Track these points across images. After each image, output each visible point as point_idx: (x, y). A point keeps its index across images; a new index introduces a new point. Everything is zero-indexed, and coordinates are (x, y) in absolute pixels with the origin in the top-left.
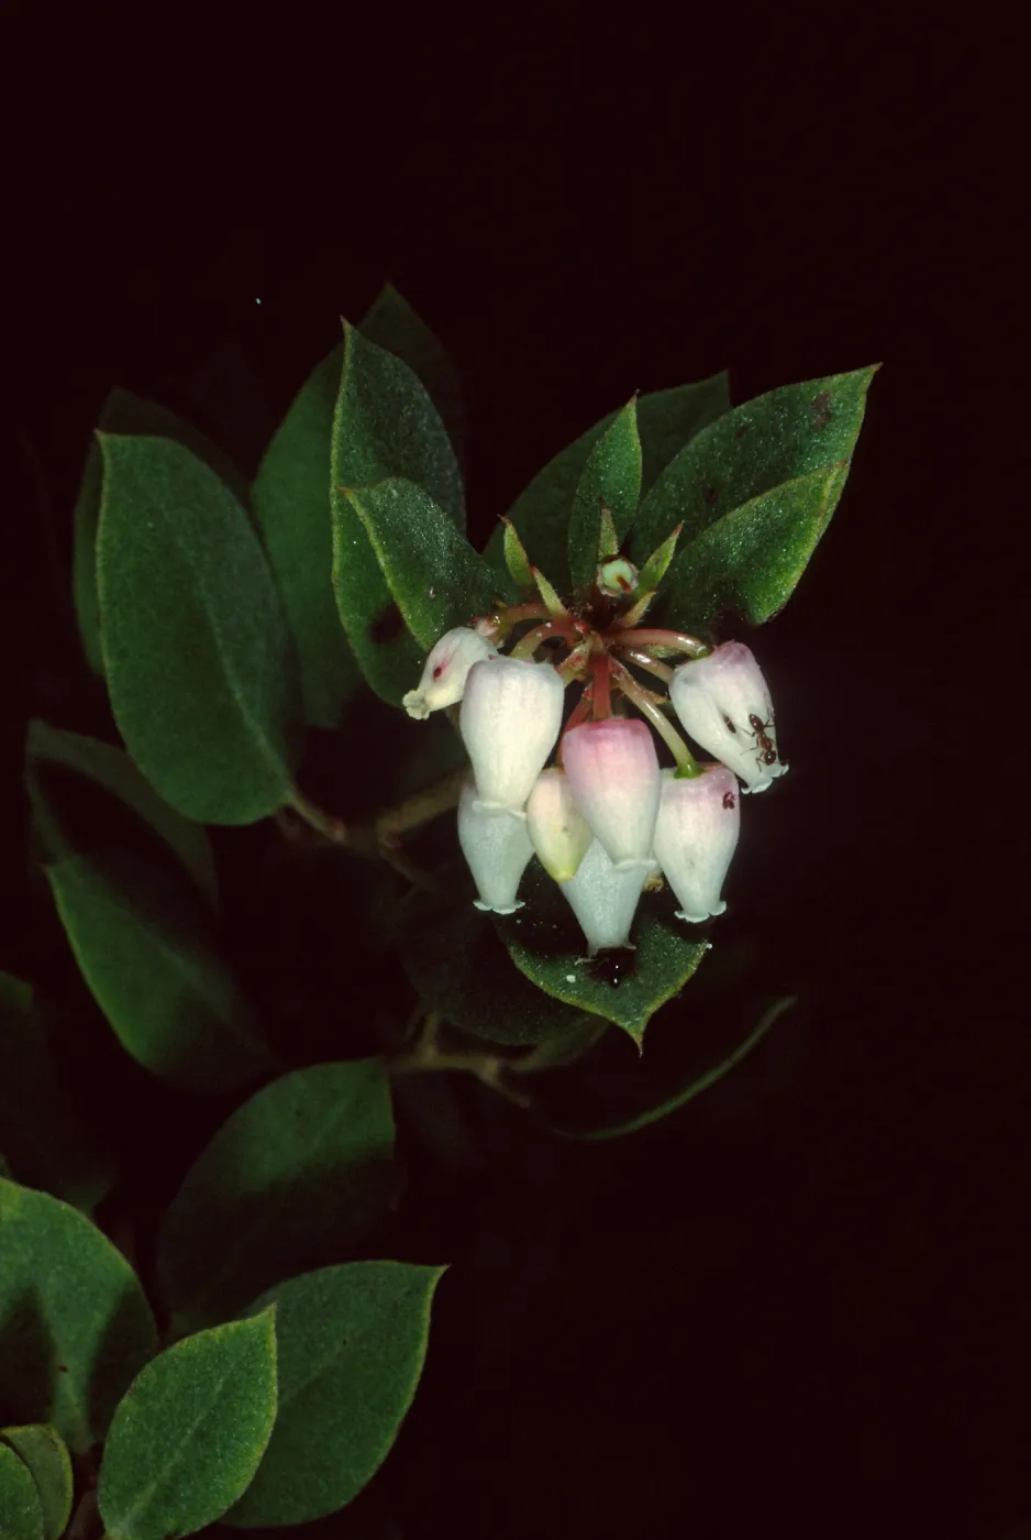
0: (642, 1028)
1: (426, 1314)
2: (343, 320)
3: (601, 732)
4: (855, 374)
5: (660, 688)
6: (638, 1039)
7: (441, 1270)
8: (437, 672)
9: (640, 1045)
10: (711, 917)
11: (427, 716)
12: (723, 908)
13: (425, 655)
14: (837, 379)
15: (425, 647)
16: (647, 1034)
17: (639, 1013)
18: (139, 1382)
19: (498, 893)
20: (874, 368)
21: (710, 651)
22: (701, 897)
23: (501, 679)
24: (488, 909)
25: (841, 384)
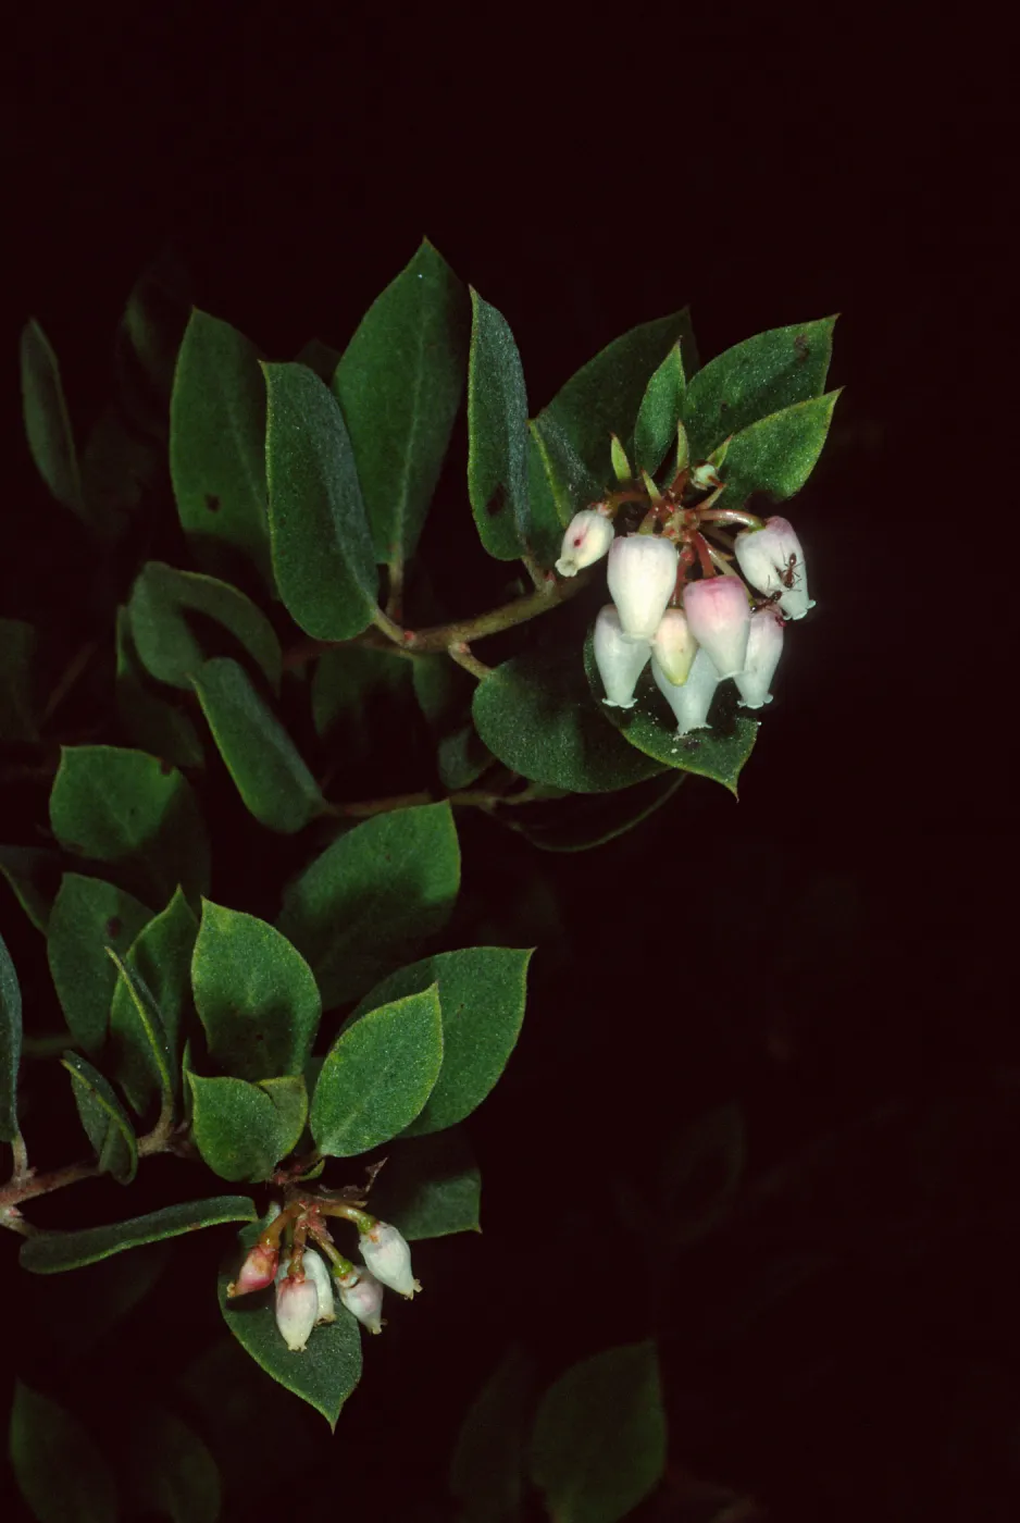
0: (736, 782)
1: (523, 983)
2: (471, 287)
3: (716, 586)
4: (823, 321)
5: (728, 550)
6: (734, 790)
7: (532, 950)
8: (577, 543)
9: (736, 796)
10: (765, 704)
11: (574, 573)
12: (770, 699)
13: (563, 531)
14: (810, 325)
15: (564, 525)
16: (740, 786)
17: (730, 772)
18: (340, 1042)
19: (620, 693)
20: (835, 317)
21: (764, 525)
22: (756, 692)
23: (642, 551)
24: (616, 704)
25: (812, 328)
